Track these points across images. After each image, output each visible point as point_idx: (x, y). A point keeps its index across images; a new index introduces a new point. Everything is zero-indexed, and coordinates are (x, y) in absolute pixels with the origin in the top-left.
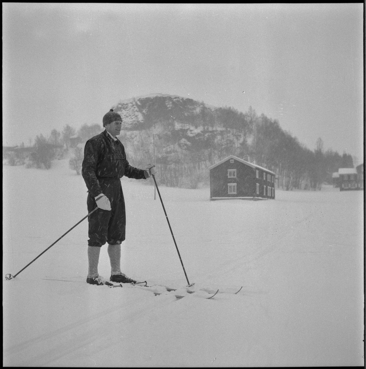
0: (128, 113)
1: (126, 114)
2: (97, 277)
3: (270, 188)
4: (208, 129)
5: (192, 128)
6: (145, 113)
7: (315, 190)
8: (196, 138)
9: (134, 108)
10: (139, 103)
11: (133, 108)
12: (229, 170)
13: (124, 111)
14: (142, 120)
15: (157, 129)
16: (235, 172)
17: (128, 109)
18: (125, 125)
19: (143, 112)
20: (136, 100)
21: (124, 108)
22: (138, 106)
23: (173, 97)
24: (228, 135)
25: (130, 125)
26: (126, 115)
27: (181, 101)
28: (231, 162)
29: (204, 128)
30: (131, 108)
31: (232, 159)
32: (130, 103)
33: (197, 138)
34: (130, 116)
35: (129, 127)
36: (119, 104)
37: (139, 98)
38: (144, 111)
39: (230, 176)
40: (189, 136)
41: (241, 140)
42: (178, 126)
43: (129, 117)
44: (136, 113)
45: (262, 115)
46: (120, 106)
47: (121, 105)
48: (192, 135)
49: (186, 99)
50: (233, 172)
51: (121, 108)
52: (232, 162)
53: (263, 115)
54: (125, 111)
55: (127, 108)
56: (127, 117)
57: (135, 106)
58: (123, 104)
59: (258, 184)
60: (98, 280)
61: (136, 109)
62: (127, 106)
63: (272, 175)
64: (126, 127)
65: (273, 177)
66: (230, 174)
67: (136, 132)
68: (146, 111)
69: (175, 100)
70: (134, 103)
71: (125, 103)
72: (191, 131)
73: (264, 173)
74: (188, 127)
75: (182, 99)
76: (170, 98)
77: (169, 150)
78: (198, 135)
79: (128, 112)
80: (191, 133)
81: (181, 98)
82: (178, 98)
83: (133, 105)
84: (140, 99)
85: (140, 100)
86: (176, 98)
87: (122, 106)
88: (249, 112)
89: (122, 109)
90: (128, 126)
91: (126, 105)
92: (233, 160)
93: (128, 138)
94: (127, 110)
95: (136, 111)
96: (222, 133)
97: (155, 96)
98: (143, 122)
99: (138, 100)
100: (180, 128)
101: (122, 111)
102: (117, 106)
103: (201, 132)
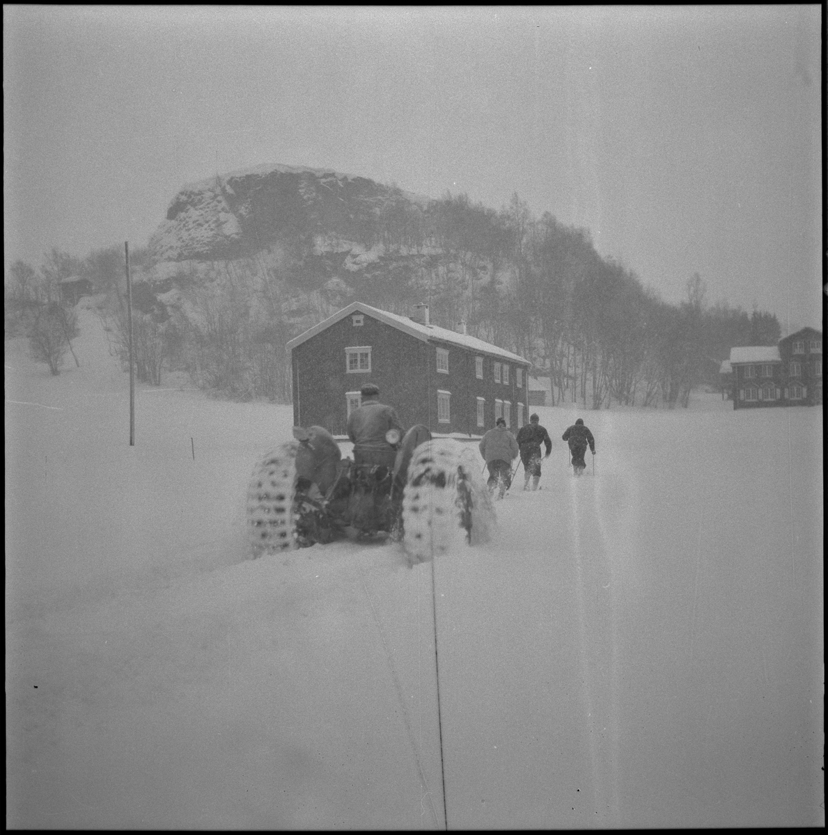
0: (202, 215)
1: (196, 218)
4: (397, 251)
5: (357, 249)
6: (244, 214)
8: (366, 275)
9: (219, 202)
10: (229, 190)
11: (215, 202)
12: (349, 350)
13: (192, 209)
14: (237, 234)
15: (273, 258)
16: (367, 355)
17: (201, 206)
18: (194, 246)
19: (241, 212)
20: (224, 183)
21: (194, 205)
22: (229, 198)
23: (317, 174)
24: (451, 265)
25: (207, 245)
26: (198, 221)
27: (340, 184)
28: (355, 324)
29: (387, 250)
30: (208, 204)
31: (357, 313)
32: (209, 190)
33: (369, 276)
34: (207, 222)
35: (205, 252)
36: (182, 193)
37: (228, 178)
38: (243, 211)
39: (351, 368)
40: (348, 271)
42: (321, 245)
43: (206, 226)
44: (222, 216)
46: (184, 198)
47: (186, 195)
48: (355, 268)
49: (353, 180)
50: (361, 354)
51: (186, 203)
52: (359, 321)
54: (196, 209)
55: (200, 201)
56: (200, 225)
57: (219, 198)
58: (192, 193)
61: (224, 204)
62: (199, 197)
63: (514, 365)
64: (197, 250)
65: (519, 371)
66: (353, 362)
67: (219, 265)
68: (246, 208)
69: (323, 180)
70: (218, 191)
71: (196, 191)
72: (355, 256)
74: (346, 247)
75: (345, 178)
76: (311, 177)
77: (294, 307)
78: (372, 266)
79: (202, 212)
80: (354, 263)
81: (340, 177)
82: (333, 175)
83: (216, 196)
84: (232, 178)
85: (232, 182)
86: (326, 176)
87: (190, 197)
88: (512, 208)
89: (189, 207)
90: (202, 249)
91: (199, 194)
92: (361, 318)
93: (201, 280)
94: (201, 209)
95: (223, 209)
96: (433, 262)
97: (269, 170)
98: (236, 237)
99: (230, 182)
100: (328, 249)
101: (186, 212)
102: (178, 198)
103: (380, 258)
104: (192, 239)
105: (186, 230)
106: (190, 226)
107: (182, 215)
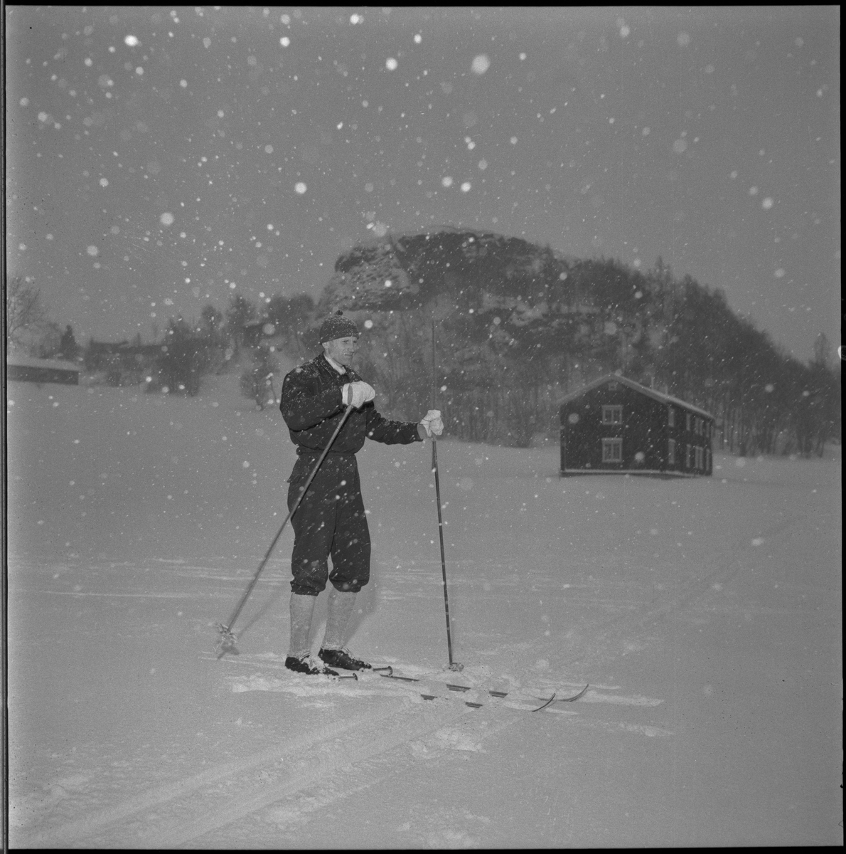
0: (375, 270)
1: (371, 272)
2: (308, 657)
3: (701, 449)
4: (558, 309)
5: (522, 307)
6: (415, 269)
7: (808, 457)
8: (530, 330)
9: (390, 258)
10: (400, 247)
11: (387, 259)
12: (606, 407)
13: (366, 264)
14: (408, 288)
15: (442, 309)
16: (618, 412)
17: (374, 262)
18: (369, 297)
19: (410, 268)
20: (395, 241)
21: (367, 260)
22: (400, 255)
23: (478, 235)
25: (381, 297)
26: (371, 275)
27: (498, 243)
28: (611, 389)
29: (550, 307)
30: (382, 260)
31: (613, 381)
32: (382, 247)
33: (533, 331)
34: (381, 276)
35: (378, 303)
36: (355, 249)
37: (400, 237)
38: (412, 267)
39: (606, 421)
40: (514, 326)
41: (636, 337)
42: (489, 301)
44: (395, 271)
45: (686, 278)
46: (358, 254)
47: (360, 251)
48: (522, 323)
49: (509, 240)
50: (615, 411)
51: (360, 258)
52: (613, 387)
53: (688, 278)
54: (370, 264)
55: (373, 258)
56: (374, 279)
57: (390, 255)
58: (365, 249)
59: (672, 441)
60: (308, 663)
61: (395, 260)
62: (373, 253)
63: (706, 419)
64: (371, 301)
65: (708, 424)
66: (608, 416)
67: (393, 314)
68: (416, 265)
69: (484, 240)
70: (390, 248)
71: (370, 249)
72: (520, 313)
73: (688, 416)
74: (512, 305)
75: (501, 239)
77: (467, 356)
78: (535, 323)
79: (376, 267)
80: (520, 319)
81: (497, 237)
82: (492, 236)
83: (388, 253)
84: (403, 237)
85: (404, 241)
86: (486, 236)
87: (363, 253)
88: (656, 271)
89: (363, 262)
90: (376, 300)
91: (372, 251)
92: (615, 384)
94: (374, 264)
95: (395, 265)
96: (590, 320)
97: (438, 231)
98: (408, 291)
99: (400, 241)
100: (496, 305)
101: (361, 266)
102: (352, 254)
103: (543, 315)
104: (366, 291)
105: (361, 283)
106: (364, 280)
107: (356, 269)
